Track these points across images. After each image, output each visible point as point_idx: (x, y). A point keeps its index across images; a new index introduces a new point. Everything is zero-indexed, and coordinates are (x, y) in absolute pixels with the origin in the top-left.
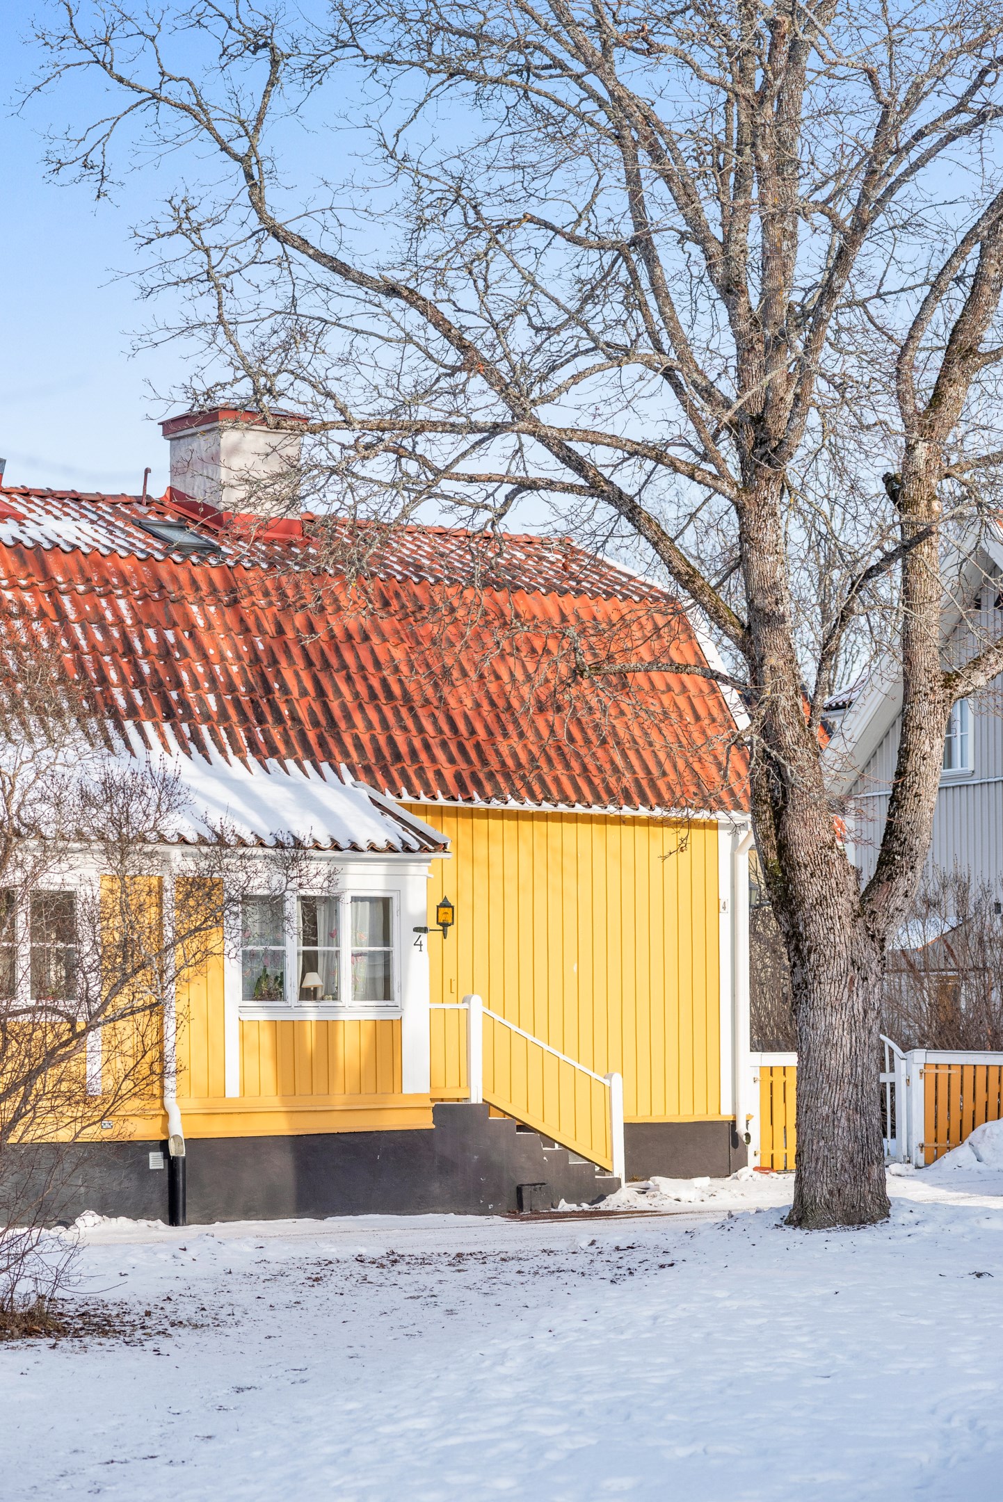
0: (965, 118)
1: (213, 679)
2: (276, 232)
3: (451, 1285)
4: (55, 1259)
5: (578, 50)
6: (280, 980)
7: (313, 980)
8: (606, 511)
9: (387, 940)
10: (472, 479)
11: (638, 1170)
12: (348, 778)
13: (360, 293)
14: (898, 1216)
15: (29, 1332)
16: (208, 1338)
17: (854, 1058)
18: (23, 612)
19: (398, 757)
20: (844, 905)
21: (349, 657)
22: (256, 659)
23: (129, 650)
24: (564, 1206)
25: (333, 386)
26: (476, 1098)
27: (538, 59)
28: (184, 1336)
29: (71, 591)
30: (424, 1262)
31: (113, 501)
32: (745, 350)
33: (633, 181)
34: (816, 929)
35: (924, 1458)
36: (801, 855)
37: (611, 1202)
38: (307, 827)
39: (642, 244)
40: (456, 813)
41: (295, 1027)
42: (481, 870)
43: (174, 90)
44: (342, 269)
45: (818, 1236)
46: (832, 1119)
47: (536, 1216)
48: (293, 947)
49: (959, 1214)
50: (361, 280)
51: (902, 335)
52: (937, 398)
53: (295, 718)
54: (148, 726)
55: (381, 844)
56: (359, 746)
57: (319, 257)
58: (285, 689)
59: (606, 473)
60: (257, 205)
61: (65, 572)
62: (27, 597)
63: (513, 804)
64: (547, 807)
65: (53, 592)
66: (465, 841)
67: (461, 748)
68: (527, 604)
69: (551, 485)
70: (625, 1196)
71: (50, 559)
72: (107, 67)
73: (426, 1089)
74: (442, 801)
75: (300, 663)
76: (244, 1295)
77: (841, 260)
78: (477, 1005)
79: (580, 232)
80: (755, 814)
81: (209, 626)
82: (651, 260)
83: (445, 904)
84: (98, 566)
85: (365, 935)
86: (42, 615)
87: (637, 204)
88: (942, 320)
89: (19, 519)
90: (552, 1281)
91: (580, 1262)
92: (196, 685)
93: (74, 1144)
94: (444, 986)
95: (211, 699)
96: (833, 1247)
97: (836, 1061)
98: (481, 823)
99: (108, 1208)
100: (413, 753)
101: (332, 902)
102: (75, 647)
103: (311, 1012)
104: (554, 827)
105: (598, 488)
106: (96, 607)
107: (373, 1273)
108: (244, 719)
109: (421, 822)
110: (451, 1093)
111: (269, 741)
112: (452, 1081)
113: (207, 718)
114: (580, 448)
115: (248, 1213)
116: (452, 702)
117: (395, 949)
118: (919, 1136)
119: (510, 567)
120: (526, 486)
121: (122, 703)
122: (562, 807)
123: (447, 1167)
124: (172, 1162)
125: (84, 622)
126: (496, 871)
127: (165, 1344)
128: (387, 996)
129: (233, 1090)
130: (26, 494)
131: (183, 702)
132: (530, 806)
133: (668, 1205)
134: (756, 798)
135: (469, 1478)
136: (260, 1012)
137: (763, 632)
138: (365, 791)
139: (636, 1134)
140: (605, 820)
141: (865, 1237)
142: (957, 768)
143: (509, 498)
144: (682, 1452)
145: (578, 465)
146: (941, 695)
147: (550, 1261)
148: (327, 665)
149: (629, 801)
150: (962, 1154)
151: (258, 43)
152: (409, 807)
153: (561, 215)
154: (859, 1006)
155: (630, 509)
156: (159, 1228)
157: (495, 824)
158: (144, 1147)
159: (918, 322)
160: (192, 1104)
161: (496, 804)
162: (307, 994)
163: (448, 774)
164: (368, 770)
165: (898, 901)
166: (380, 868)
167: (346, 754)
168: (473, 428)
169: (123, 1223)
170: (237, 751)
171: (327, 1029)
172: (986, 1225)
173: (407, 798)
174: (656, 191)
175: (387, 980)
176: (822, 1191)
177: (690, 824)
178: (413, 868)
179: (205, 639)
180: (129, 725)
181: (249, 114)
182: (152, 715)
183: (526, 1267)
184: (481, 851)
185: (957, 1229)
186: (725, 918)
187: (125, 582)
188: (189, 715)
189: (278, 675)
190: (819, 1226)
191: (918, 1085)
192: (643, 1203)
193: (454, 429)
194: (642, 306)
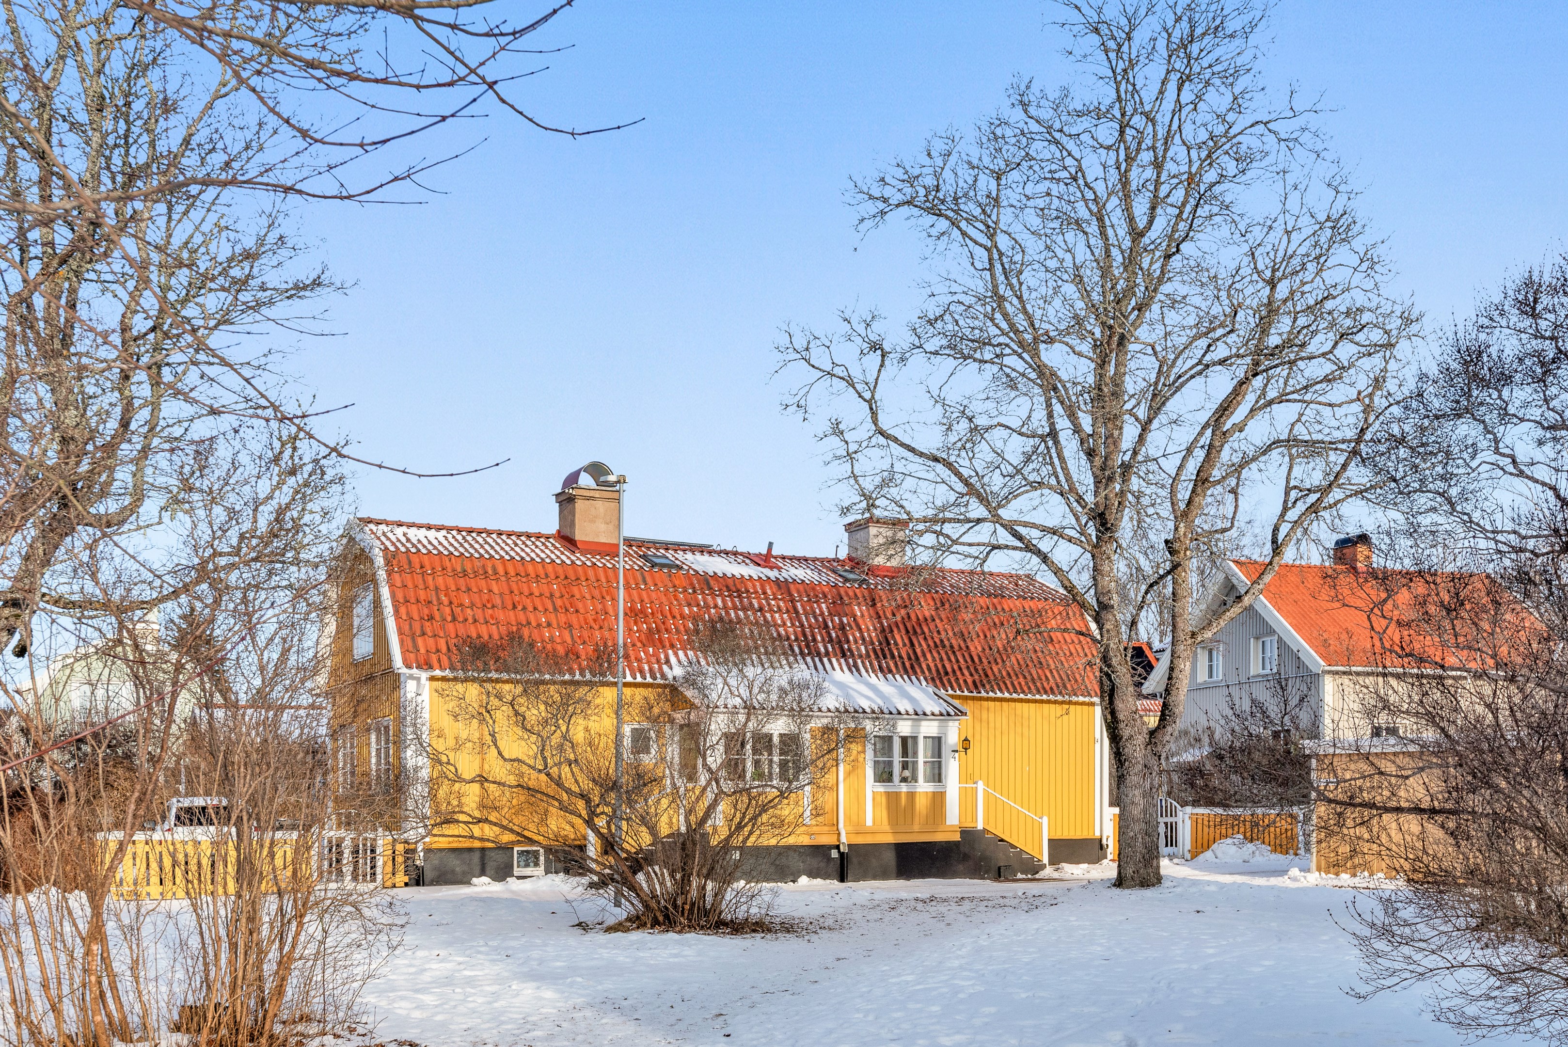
0: (1200, 367)
1: (863, 639)
2: (882, 433)
3: (952, 911)
4: (767, 898)
5: (1021, 344)
6: (891, 774)
7: (907, 773)
8: (1036, 560)
9: (940, 756)
10: (970, 545)
11: (1055, 860)
12: (924, 683)
13: (921, 460)
14: (1166, 883)
15: (754, 931)
16: (835, 935)
17: (1145, 811)
18: (780, 609)
19: (947, 673)
20: (1141, 739)
21: (926, 630)
22: (883, 630)
23: (826, 626)
24: (1019, 876)
25: (904, 503)
26: (980, 827)
27: (1007, 351)
28: (824, 934)
29: (801, 600)
30: (945, 900)
31: (822, 560)
32: (1097, 482)
33: (1049, 405)
34: (1128, 750)
35: (1139, 1001)
36: (1121, 716)
37: (1041, 874)
38: (904, 705)
39: (1053, 434)
40: (973, 699)
41: (898, 794)
42: (984, 724)
43: (838, 371)
44: (912, 450)
45: (1127, 892)
46: (1134, 838)
47: (1007, 880)
48: (897, 758)
49: (1195, 883)
50: (921, 454)
51: (1173, 474)
52: (1190, 502)
53: (900, 657)
54: (834, 660)
55: (937, 712)
56: (929, 669)
57: (902, 445)
58: (896, 644)
59: (1034, 542)
60: (875, 422)
61: (798, 592)
62: (781, 604)
63: (999, 695)
64: (1015, 696)
65: (793, 601)
66: (977, 712)
67: (976, 670)
68: (1007, 604)
69: (1007, 547)
70: (1048, 872)
71: (792, 587)
72: (808, 361)
73: (956, 822)
74: (966, 693)
75: (903, 632)
76: (857, 915)
77: (1141, 439)
78: (981, 785)
79: (1024, 430)
80: (1102, 697)
81: (862, 616)
82: (1056, 442)
83: (966, 740)
84: (814, 589)
85: (929, 753)
86: (788, 611)
87: (1050, 415)
88: (1192, 467)
89: (779, 569)
90: (1000, 911)
91: (1014, 902)
92: (856, 642)
93: (776, 846)
94: (967, 776)
95: (863, 648)
96: (1133, 897)
97: (1136, 811)
98: (985, 704)
99: (812, 875)
100: (954, 671)
101: (915, 738)
102: (802, 625)
103: (904, 788)
104: (1018, 705)
105: (1030, 548)
106: (812, 608)
107: (920, 906)
108: (877, 657)
109: (956, 703)
110: (969, 824)
111: (888, 667)
112: (969, 819)
113: (860, 656)
114: (1019, 529)
115: (875, 878)
116: (972, 649)
117: (943, 760)
118: (1188, 846)
119: (1001, 587)
120: (995, 547)
121: (822, 650)
122: (1022, 696)
123: (966, 857)
124: (842, 855)
125: (806, 614)
126: (992, 725)
127: (814, 937)
128: (940, 781)
129: (869, 822)
130: (784, 558)
131: (850, 650)
132: (1007, 695)
133: (1067, 876)
134: (1102, 691)
135: (919, 1006)
136: (881, 788)
137: (1103, 614)
138: (931, 689)
139: (1053, 843)
140: (1042, 702)
141: (1148, 893)
142: (1215, 678)
143: (988, 553)
144: (1024, 995)
145: (1020, 538)
146: (1189, 642)
147: (1001, 901)
148: (915, 632)
149: (1053, 693)
150: (1208, 854)
151: (875, 347)
152: (952, 696)
153: (1015, 424)
154: (1148, 786)
155: (1045, 558)
156: (835, 884)
157: (991, 704)
158: (831, 847)
159: (1181, 468)
160: (850, 829)
161: (991, 694)
162: (904, 780)
163: (970, 681)
164: (933, 679)
165: (1167, 738)
166: (936, 723)
167: (923, 672)
168: (969, 521)
169: (819, 881)
170: (874, 671)
171: (911, 795)
172: (1207, 888)
173: (950, 692)
174: (1058, 408)
175: (940, 775)
176: (1129, 871)
177: (1070, 703)
178: (951, 723)
179: (860, 621)
180: (825, 660)
181: (871, 380)
182: (835, 655)
183: (990, 904)
184: (984, 716)
185: (1193, 890)
186: (1098, 746)
187: (825, 596)
188: (853, 655)
189: (893, 637)
190: (1128, 887)
191: (1188, 823)
192: (1056, 875)
193: (959, 521)
194: (1052, 464)
